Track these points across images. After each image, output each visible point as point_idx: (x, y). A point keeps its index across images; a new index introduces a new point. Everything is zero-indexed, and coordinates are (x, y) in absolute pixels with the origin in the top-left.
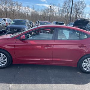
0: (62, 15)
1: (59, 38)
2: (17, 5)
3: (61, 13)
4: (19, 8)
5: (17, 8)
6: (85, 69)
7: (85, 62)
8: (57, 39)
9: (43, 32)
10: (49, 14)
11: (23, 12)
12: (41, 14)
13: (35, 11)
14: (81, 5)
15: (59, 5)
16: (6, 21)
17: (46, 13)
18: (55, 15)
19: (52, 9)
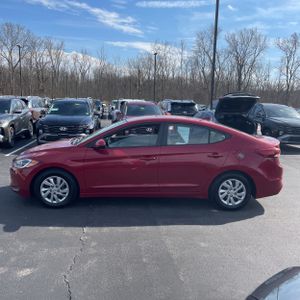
0: (193, 74)
1: (169, 142)
2: (49, 47)
3: (190, 68)
4: (54, 57)
5: (49, 59)
6: (225, 202)
7: (223, 188)
8: (166, 145)
9: (138, 132)
10: (152, 72)
11: (69, 71)
12: (128, 74)
13: (109, 64)
14: (252, 44)
15: (182, 44)
16: (30, 106)
17: (144, 70)
18: (171, 75)
19: (160, 58)
